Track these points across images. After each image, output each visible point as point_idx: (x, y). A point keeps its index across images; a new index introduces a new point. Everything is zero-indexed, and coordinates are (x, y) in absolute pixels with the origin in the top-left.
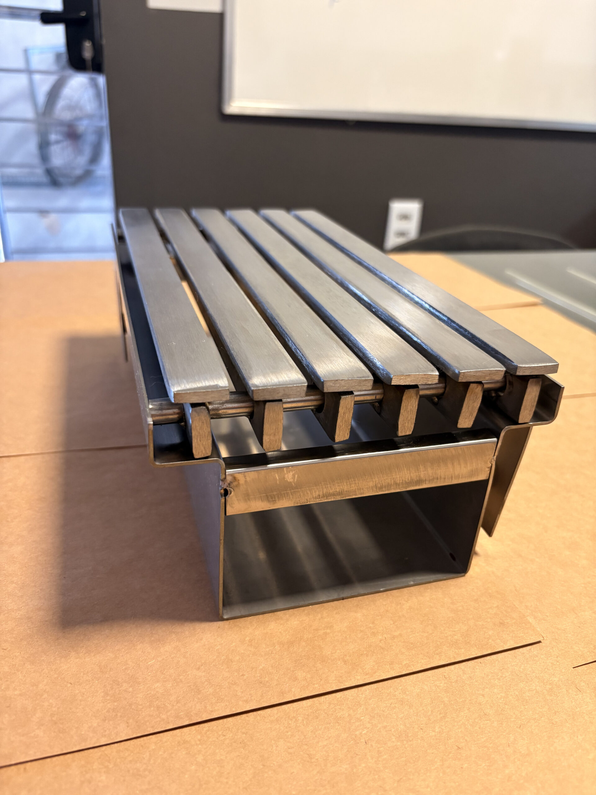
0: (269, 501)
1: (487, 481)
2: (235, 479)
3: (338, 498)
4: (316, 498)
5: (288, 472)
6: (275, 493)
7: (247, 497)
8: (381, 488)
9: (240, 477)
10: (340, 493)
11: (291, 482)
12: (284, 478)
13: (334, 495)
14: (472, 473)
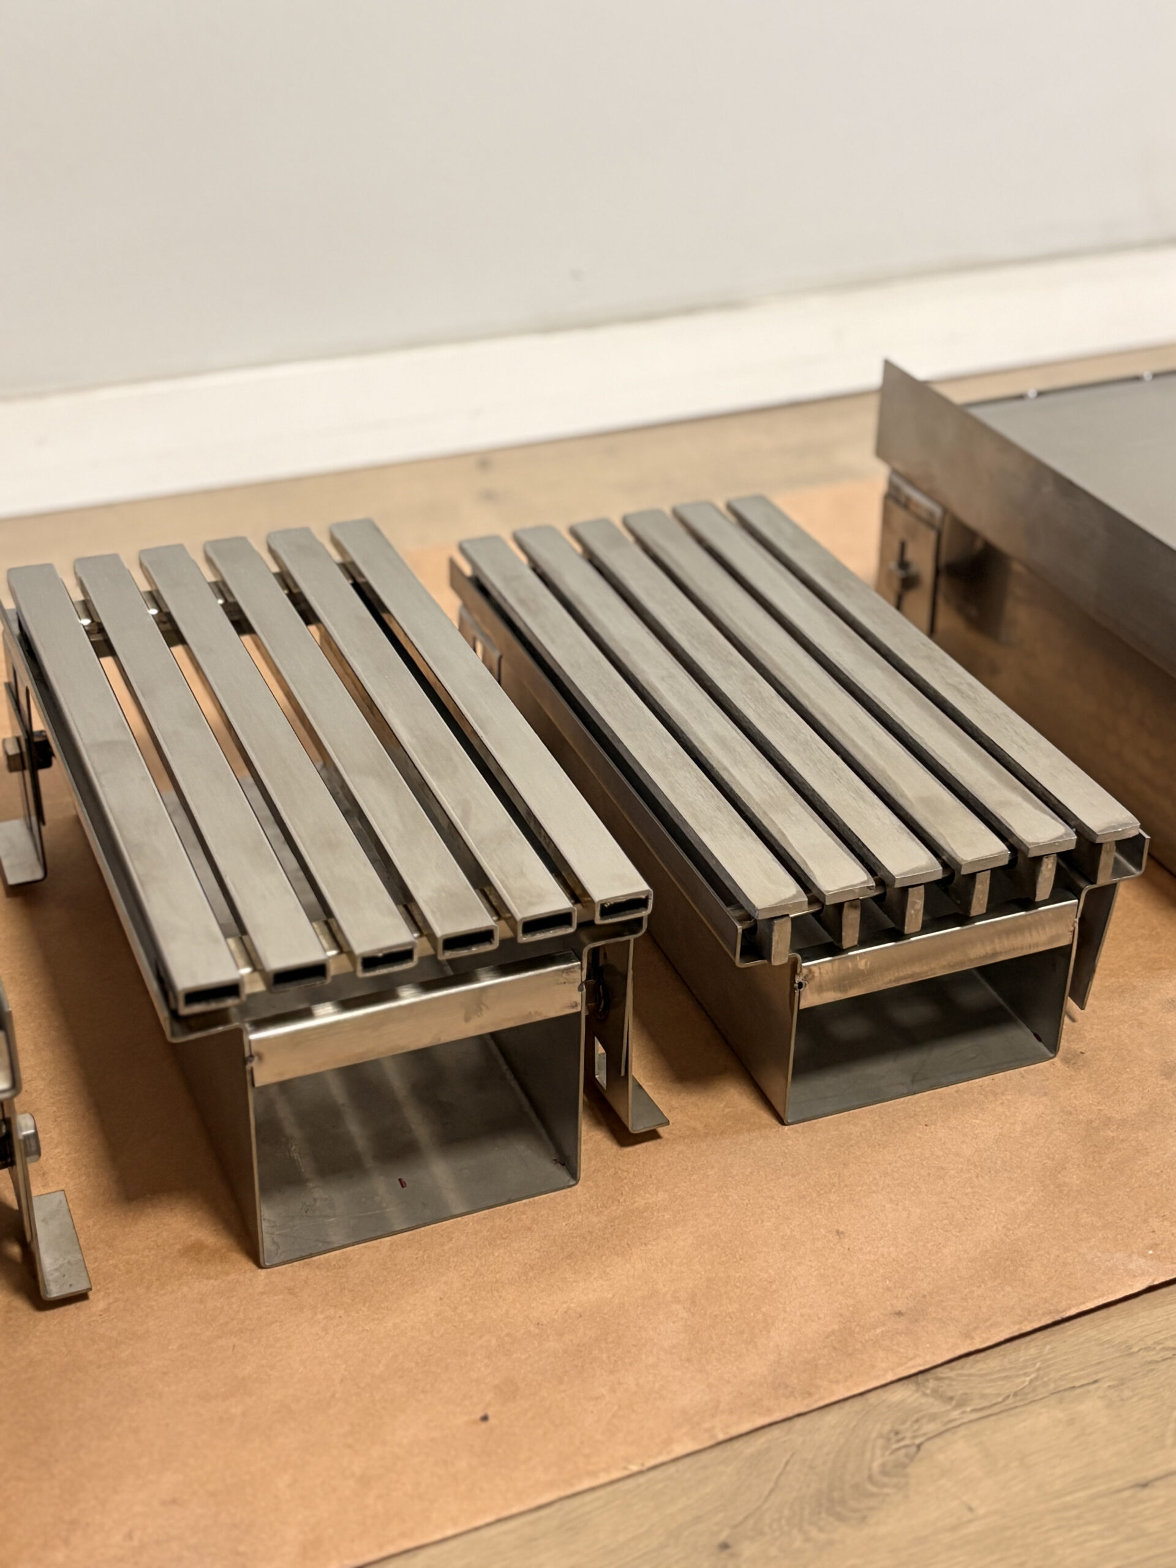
0: (841, 991)
1: (1071, 946)
2: (810, 971)
3: (910, 981)
4: (888, 983)
5: (861, 959)
6: (846, 982)
7: (820, 989)
8: (954, 966)
9: (816, 970)
10: (912, 976)
11: (863, 970)
12: (857, 965)
13: (904, 978)
14: (1052, 939)
